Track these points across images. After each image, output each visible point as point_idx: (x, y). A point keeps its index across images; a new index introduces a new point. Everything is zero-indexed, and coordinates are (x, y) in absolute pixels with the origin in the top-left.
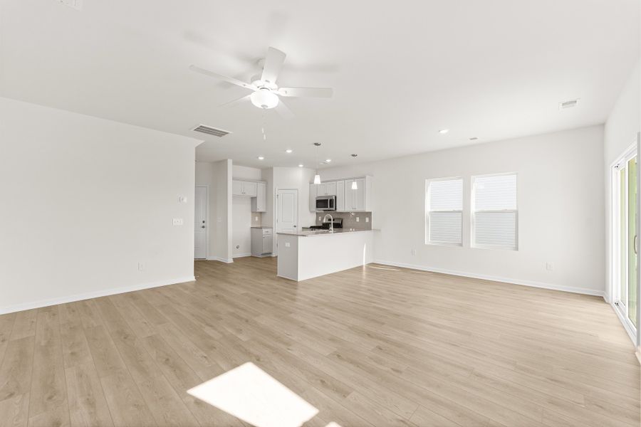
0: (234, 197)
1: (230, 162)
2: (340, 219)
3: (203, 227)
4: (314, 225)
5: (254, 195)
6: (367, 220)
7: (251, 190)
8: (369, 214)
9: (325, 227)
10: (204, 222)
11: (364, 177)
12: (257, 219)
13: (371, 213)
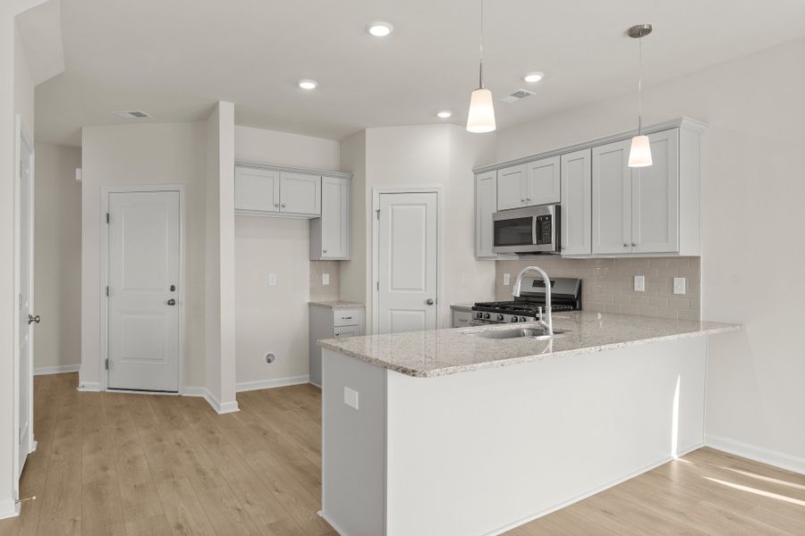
0: (240, 215)
1: (226, 111)
2: (574, 280)
3: (172, 303)
4: (488, 297)
5: (315, 212)
6: (680, 286)
7: (301, 197)
8: (690, 265)
9: (526, 306)
10: (173, 289)
11: (672, 126)
12: (326, 279)
13: (697, 259)
